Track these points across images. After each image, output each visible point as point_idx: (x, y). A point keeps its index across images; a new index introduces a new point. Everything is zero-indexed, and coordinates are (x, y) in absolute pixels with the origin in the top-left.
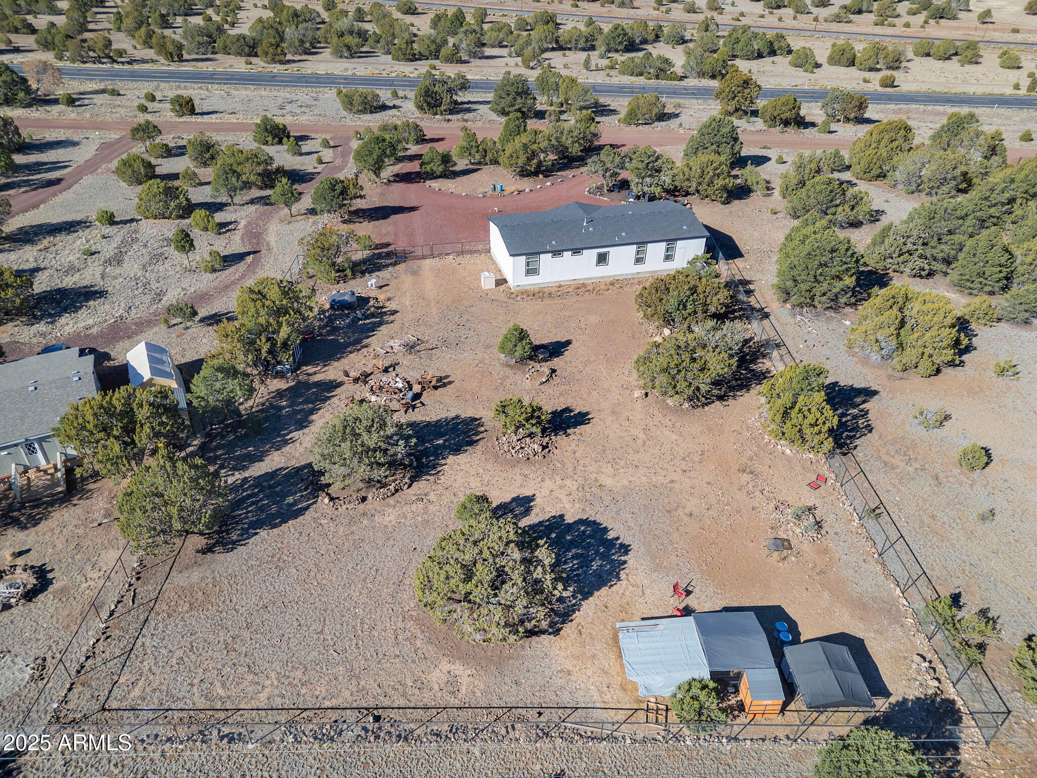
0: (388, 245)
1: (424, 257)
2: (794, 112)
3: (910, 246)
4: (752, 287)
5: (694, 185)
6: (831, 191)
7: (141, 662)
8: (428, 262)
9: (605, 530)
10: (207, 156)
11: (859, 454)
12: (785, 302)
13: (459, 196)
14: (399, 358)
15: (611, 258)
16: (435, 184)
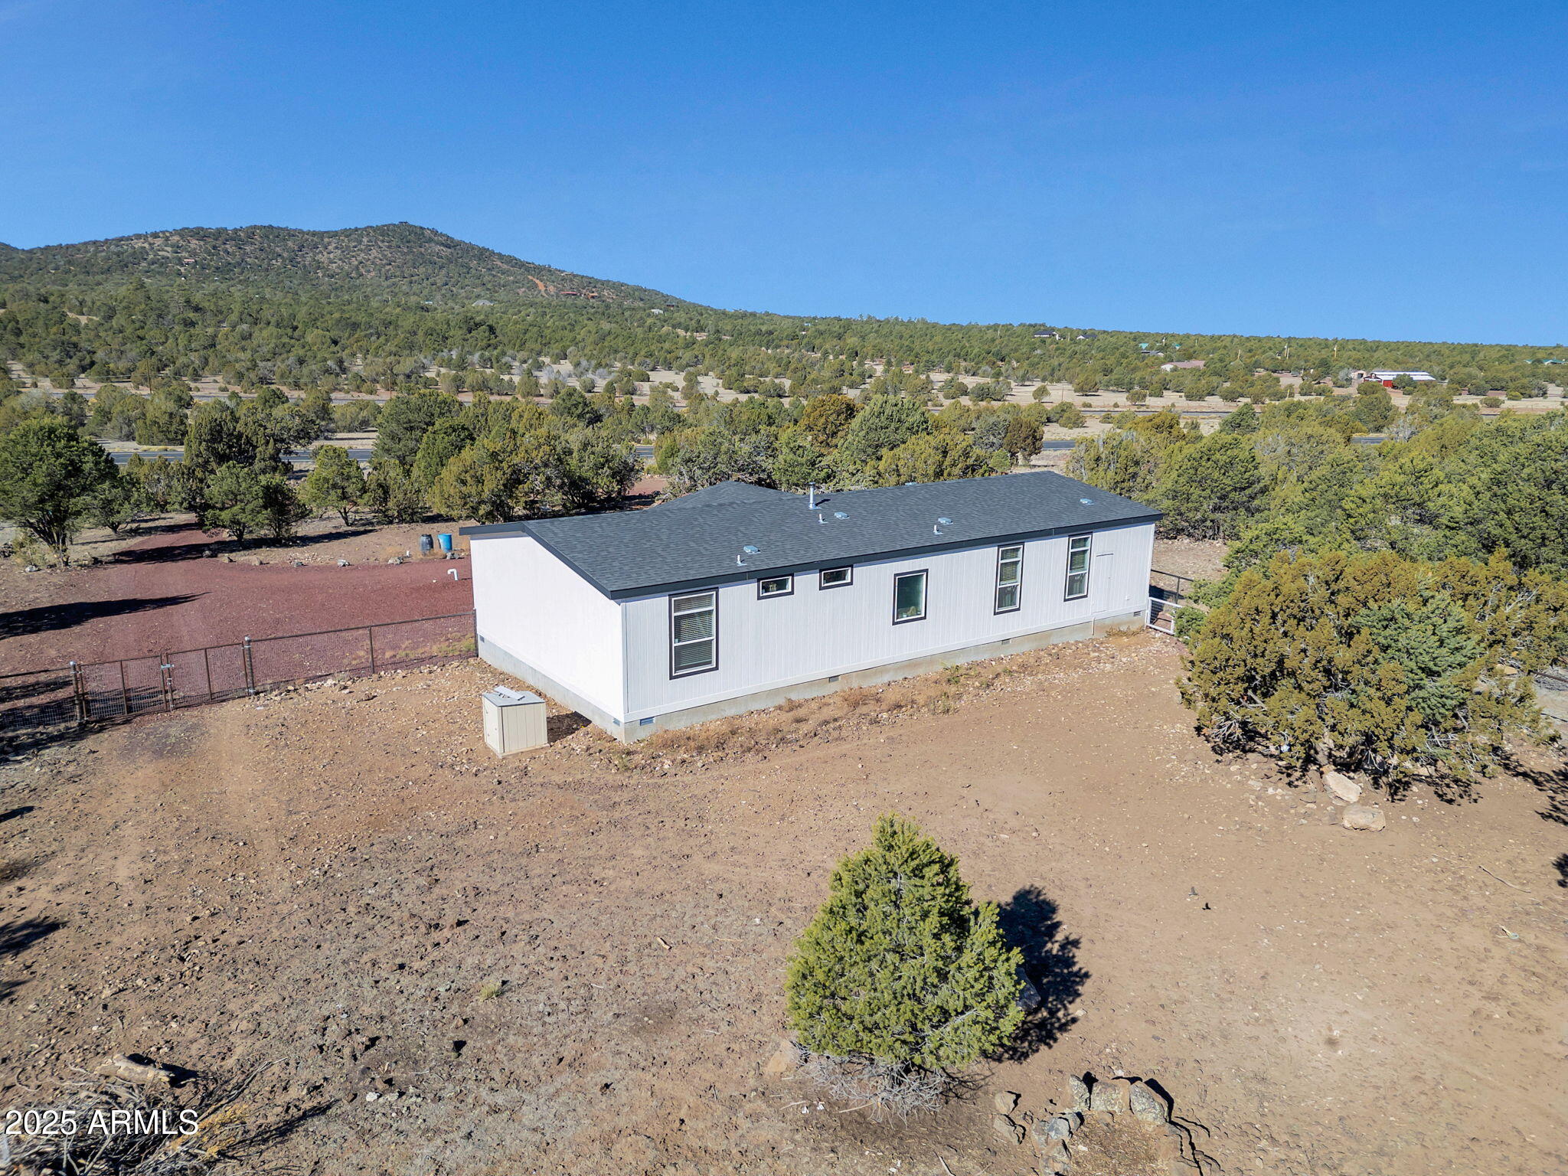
1: (215, 698)
8: (232, 708)
13: (330, 567)
15: (932, 593)
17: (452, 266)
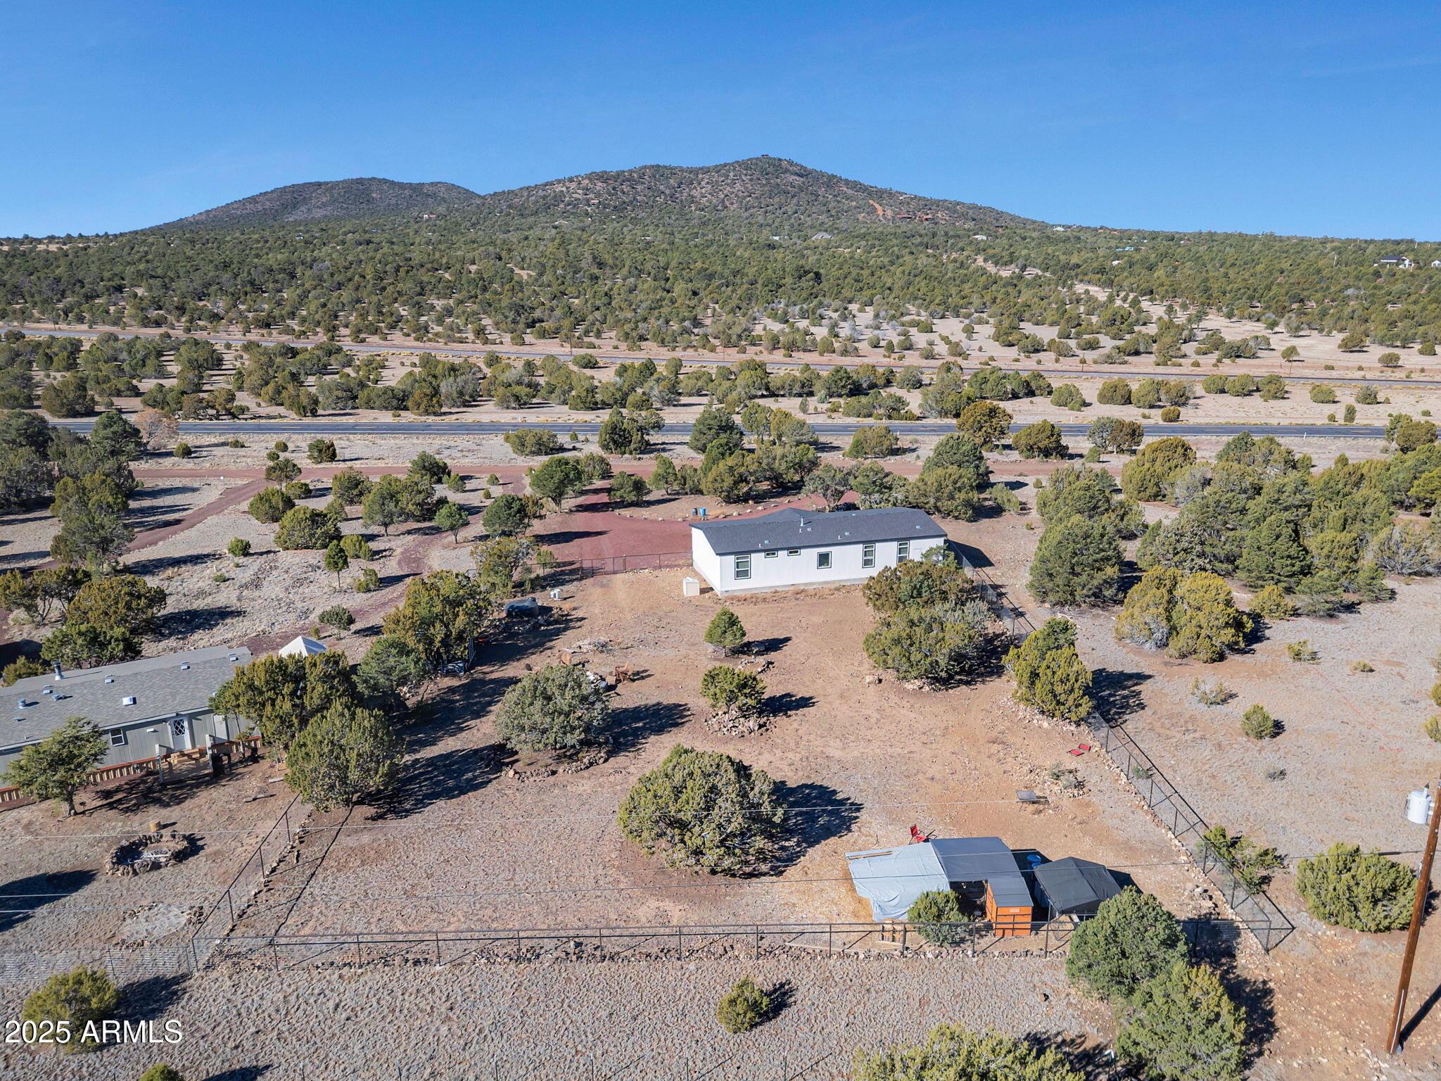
0: (572, 563)
1: (615, 573)
2: (1053, 439)
3: (1185, 544)
4: (1003, 590)
5: (932, 501)
6: (1091, 497)
7: (311, 907)
8: (620, 576)
9: (834, 792)
10: (355, 492)
11: (1129, 727)
12: (1043, 602)
13: (656, 521)
14: (589, 656)
15: (834, 559)
16: (626, 512)
17: (802, 195)
